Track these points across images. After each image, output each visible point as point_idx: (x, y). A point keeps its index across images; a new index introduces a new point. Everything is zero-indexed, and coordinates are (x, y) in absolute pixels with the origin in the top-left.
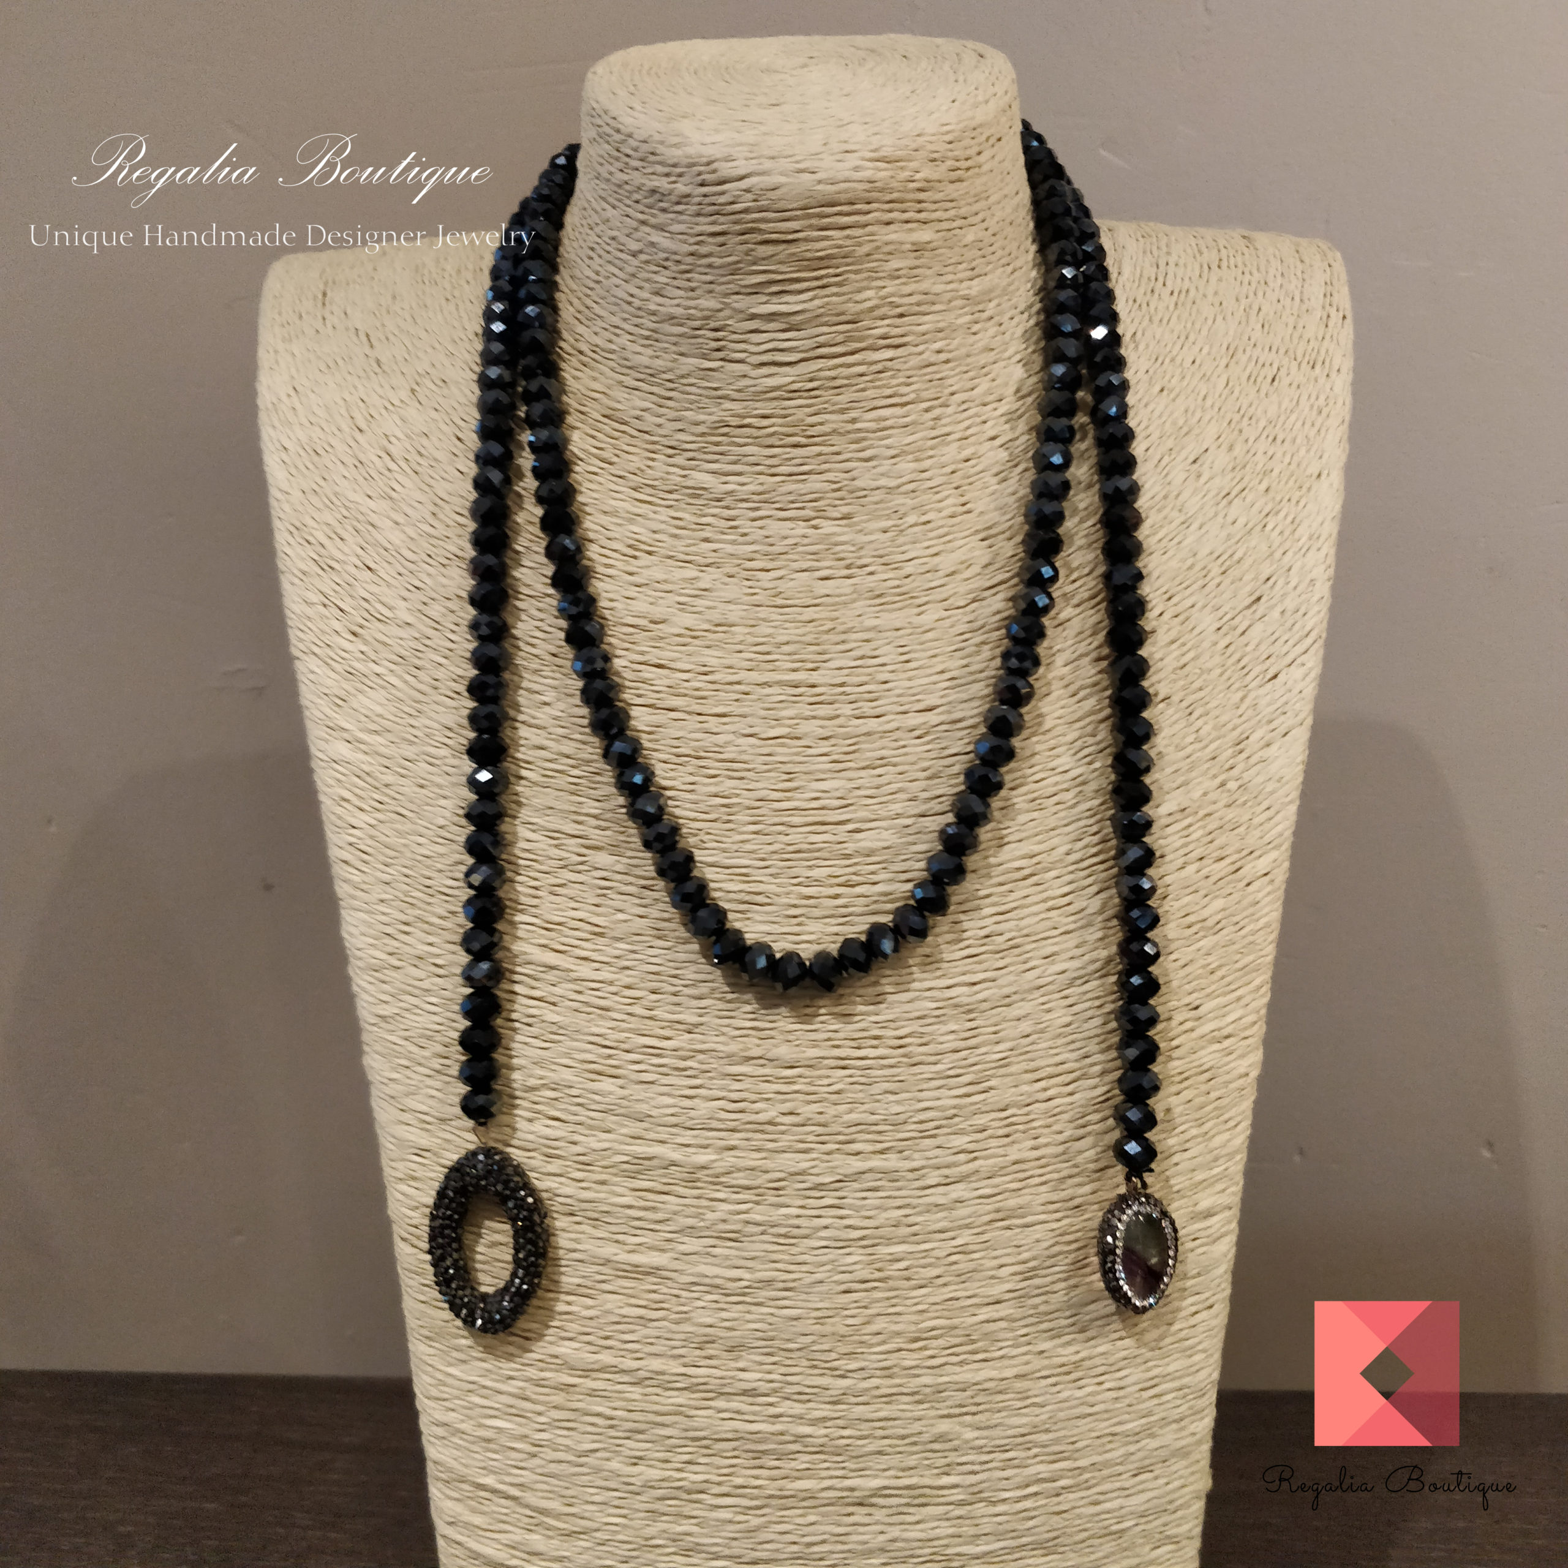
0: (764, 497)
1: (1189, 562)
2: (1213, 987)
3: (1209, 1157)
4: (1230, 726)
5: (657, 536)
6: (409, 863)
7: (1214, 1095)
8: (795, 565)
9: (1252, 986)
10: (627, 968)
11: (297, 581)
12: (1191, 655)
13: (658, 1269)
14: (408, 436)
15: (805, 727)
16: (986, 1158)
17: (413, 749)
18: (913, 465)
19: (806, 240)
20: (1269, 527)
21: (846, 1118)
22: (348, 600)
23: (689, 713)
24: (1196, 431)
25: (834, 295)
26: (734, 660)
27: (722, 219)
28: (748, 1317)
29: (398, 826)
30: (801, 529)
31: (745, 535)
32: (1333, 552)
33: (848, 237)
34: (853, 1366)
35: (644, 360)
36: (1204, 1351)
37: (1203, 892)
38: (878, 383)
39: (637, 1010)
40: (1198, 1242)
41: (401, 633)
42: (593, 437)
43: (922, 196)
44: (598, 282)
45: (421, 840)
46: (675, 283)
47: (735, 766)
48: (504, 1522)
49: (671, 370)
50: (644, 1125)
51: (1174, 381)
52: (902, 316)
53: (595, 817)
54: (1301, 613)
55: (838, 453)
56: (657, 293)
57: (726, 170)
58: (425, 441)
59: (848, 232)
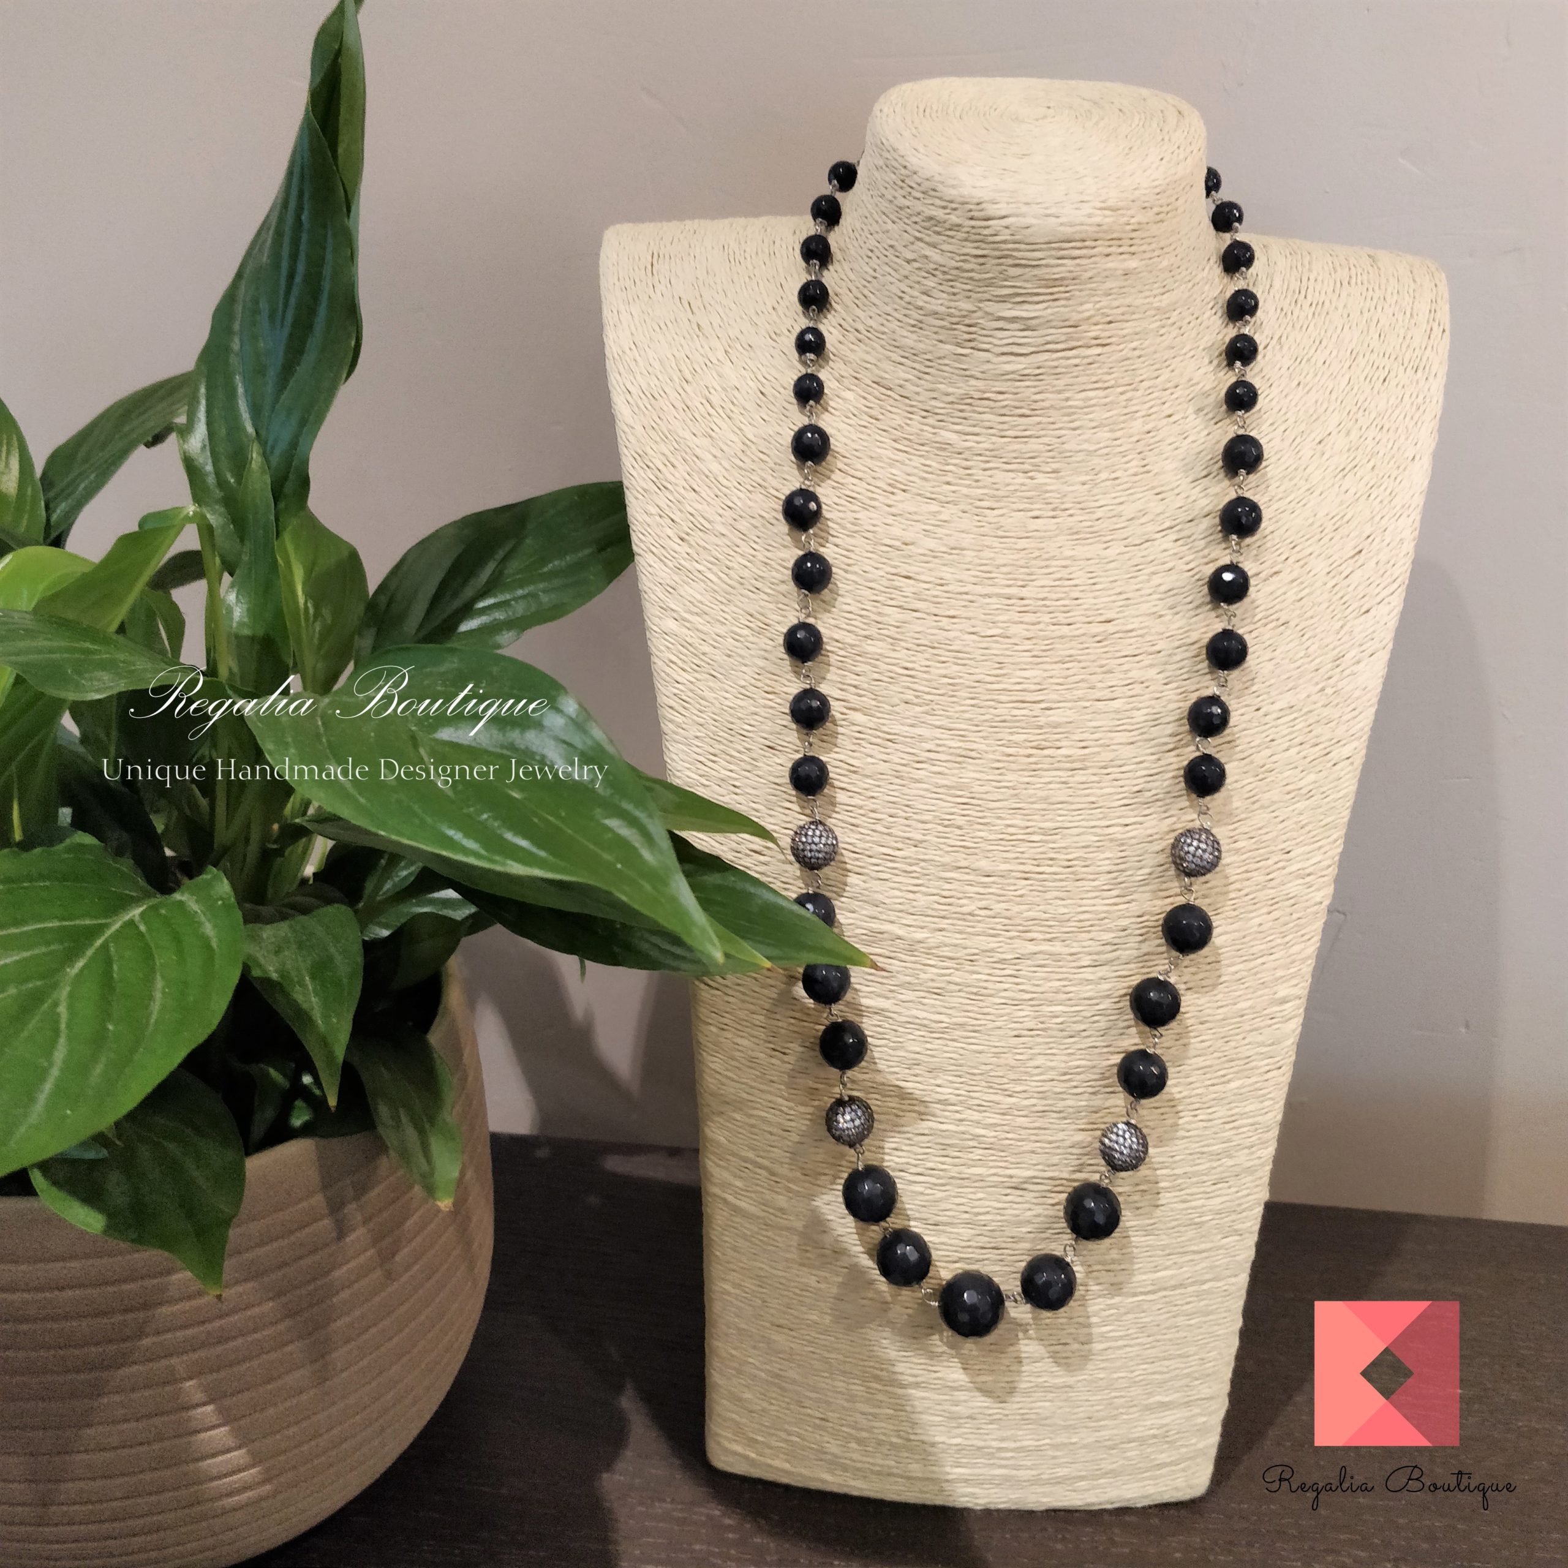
0: (994, 454)
1: (1310, 521)
2: (1302, 838)
3: (1289, 960)
4: (1331, 647)
5: (911, 478)
6: (717, 711)
7: (1295, 916)
8: (1015, 506)
9: (1331, 839)
10: (873, 797)
11: (640, 497)
12: (1307, 591)
13: (882, 1010)
14: (724, 389)
15: (1015, 629)
16: (1126, 949)
17: (724, 628)
18: (1108, 435)
19: (1047, 266)
20: (1372, 497)
21: (1026, 914)
22: (679, 513)
23: (928, 614)
24: (1322, 419)
25: (1063, 306)
26: (965, 575)
27: (983, 246)
28: (946, 1049)
29: (711, 684)
30: (1021, 479)
31: (977, 481)
32: (1418, 518)
33: (1079, 265)
34: (1019, 1088)
35: (910, 343)
36: (1271, 1099)
37: (1300, 769)
38: (1088, 372)
39: (879, 828)
40: (1274, 1021)
41: (717, 541)
42: (865, 398)
43: (1134, 235)
44: (875, 278)
45: (727, 695)
46: (941, 288)
47: (960, 655)
48: (757, 1185)
49: (930, 352)
50: (879, 909)
51: (1309, 377)
52: (1110, 322)
53: (855, 687)
54: (1391, 563)
55: (1053, 423)
56: (924, 293)
57: (992, 210)
58: (736, 392)
59: (1078, 261)
